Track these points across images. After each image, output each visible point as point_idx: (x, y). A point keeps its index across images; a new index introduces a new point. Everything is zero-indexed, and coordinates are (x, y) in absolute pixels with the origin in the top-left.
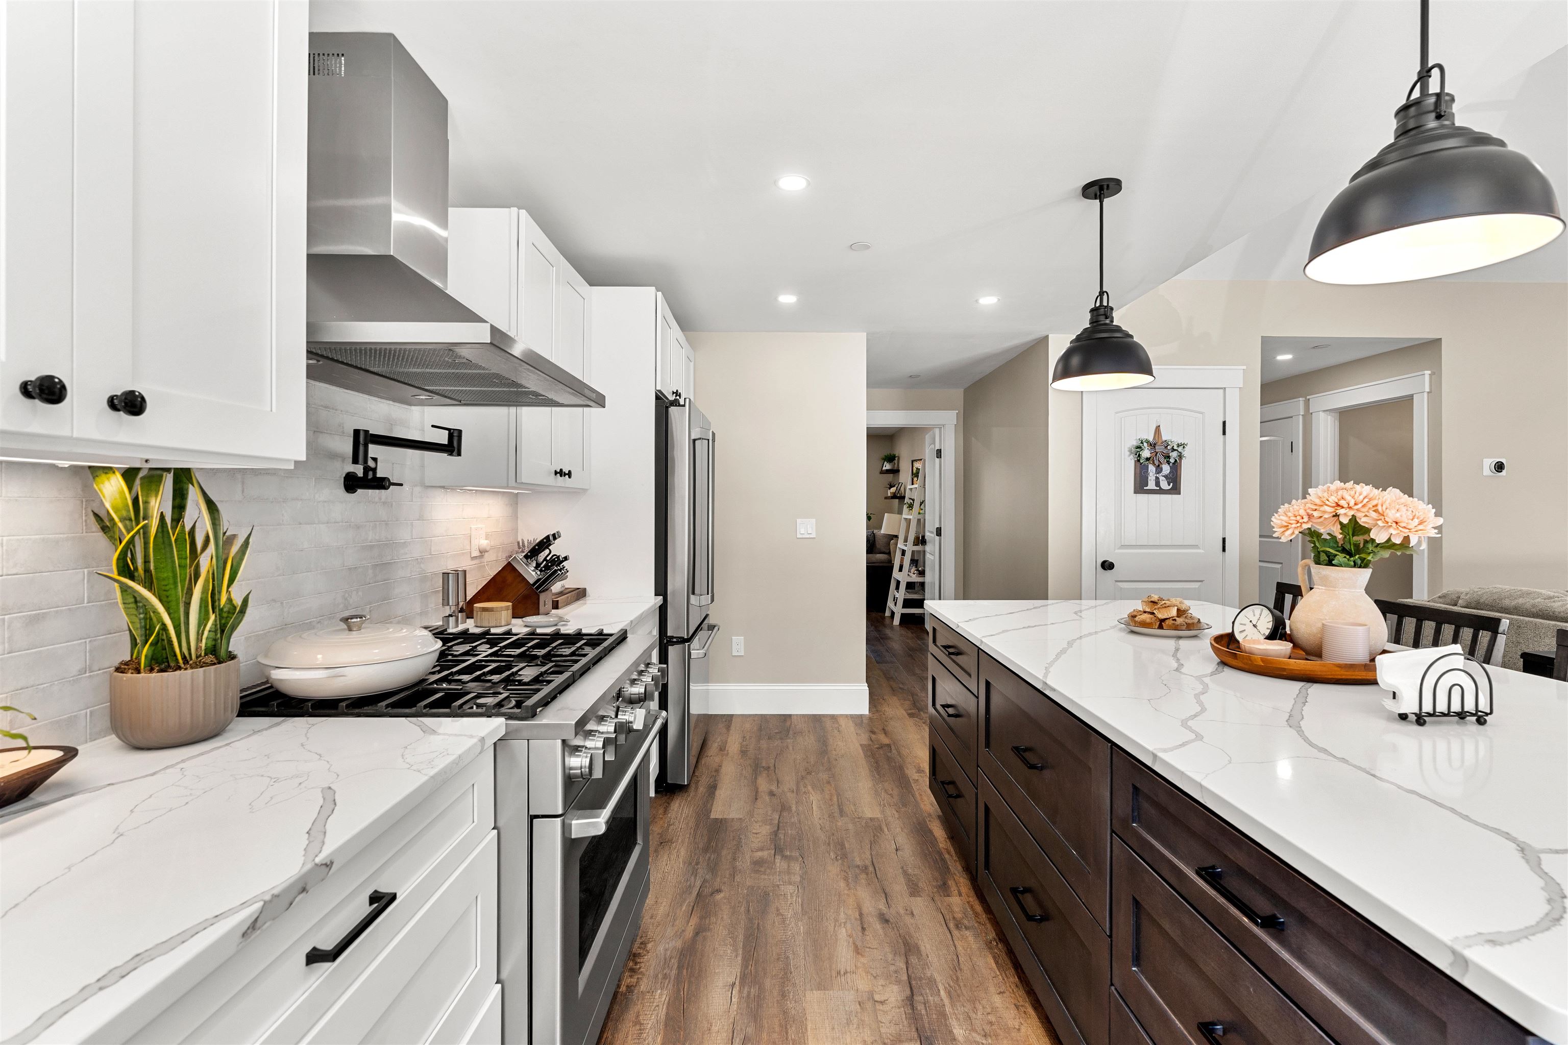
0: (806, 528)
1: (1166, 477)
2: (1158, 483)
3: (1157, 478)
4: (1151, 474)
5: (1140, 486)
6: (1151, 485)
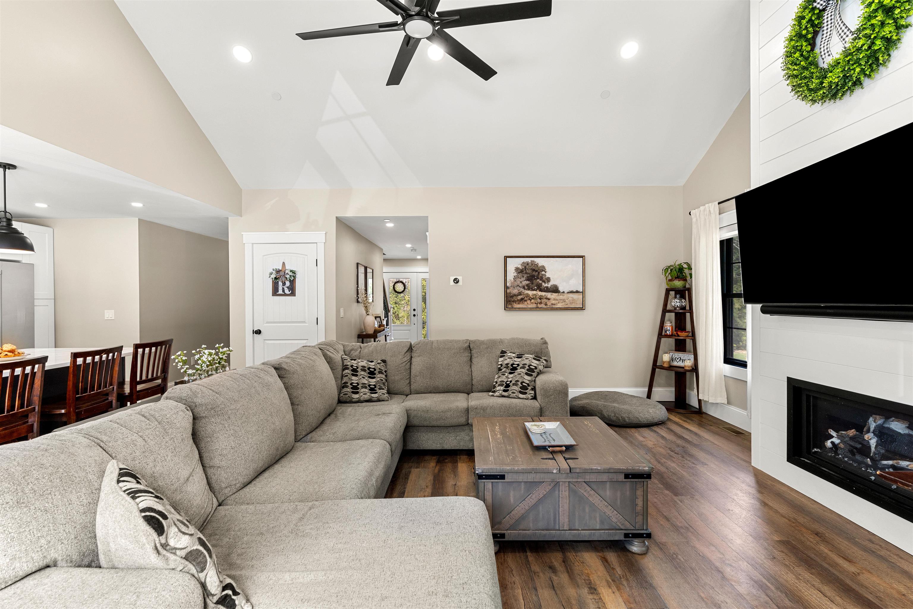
0: (109, 314)
1: (288, 287)
2: (283, 291)
3: (283, 288)
4: (280, 286)
5: (275, 292)
6: (280, 292)
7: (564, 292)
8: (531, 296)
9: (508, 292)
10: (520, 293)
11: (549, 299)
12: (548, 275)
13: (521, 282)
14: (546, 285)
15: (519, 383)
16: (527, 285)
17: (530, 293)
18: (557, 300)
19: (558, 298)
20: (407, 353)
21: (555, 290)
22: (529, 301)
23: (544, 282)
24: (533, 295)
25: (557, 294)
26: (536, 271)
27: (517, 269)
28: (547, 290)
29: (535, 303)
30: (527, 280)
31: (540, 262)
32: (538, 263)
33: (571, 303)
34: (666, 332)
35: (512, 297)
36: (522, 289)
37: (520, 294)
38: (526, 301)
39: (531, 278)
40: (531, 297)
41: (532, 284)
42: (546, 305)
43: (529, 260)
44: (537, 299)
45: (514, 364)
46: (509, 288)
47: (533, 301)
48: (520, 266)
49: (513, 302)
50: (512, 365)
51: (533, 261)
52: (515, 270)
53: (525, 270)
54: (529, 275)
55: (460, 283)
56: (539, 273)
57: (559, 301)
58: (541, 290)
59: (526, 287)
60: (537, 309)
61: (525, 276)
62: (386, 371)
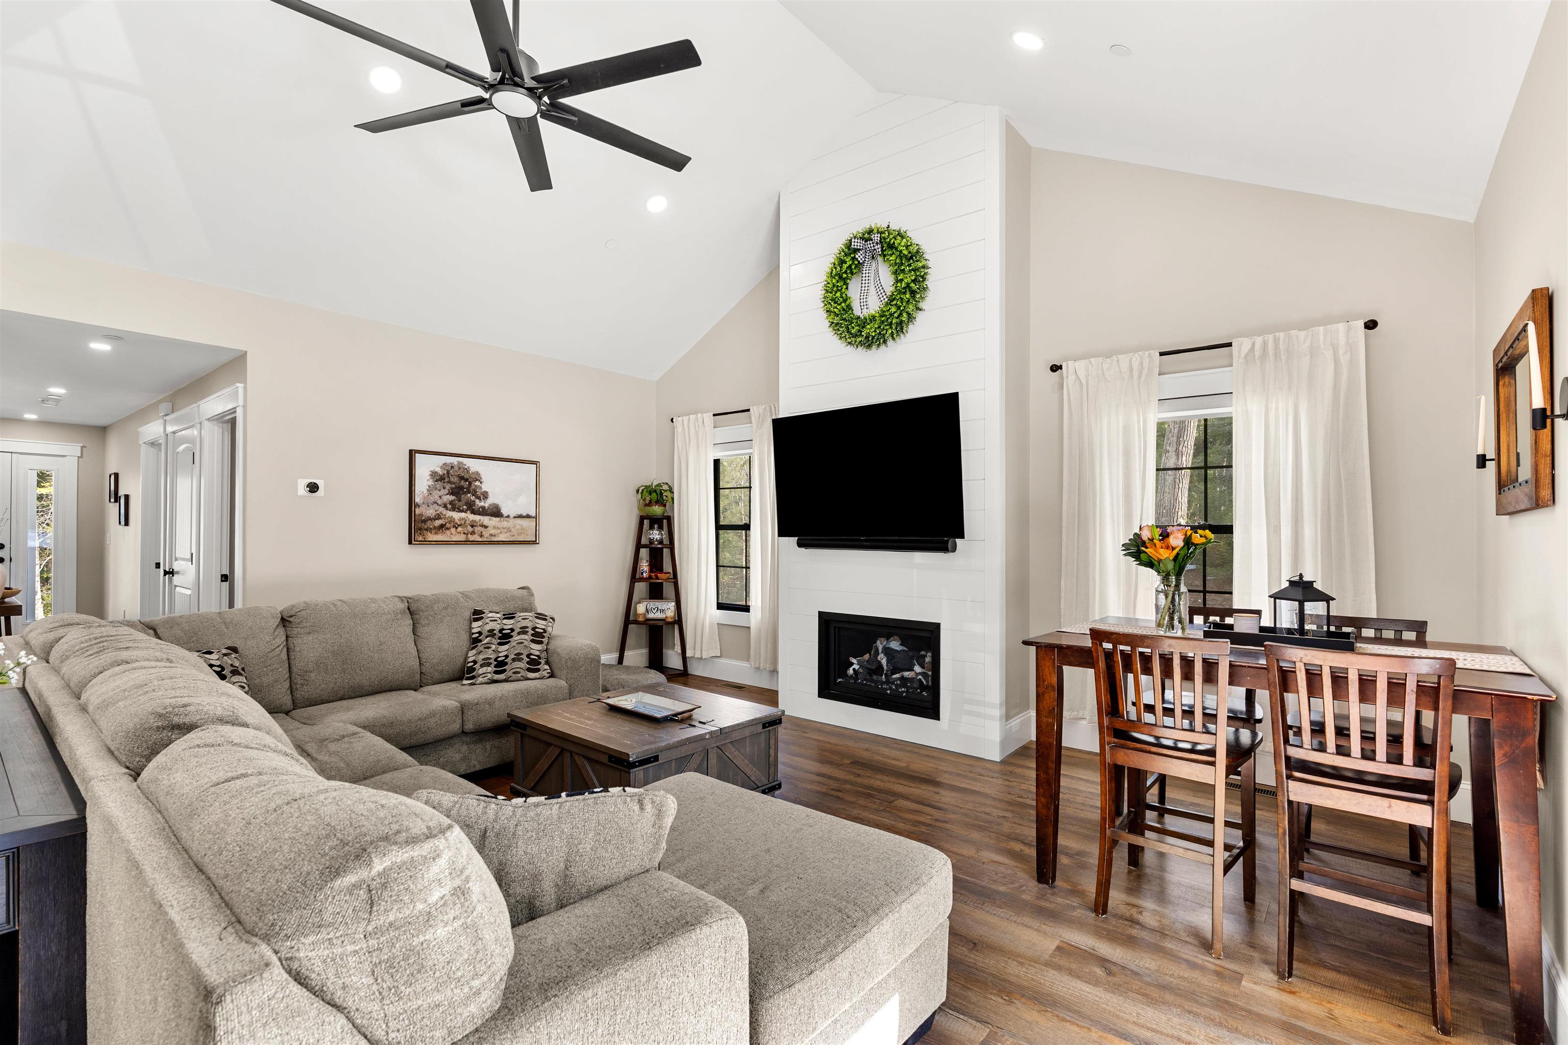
7: (508, 517)
8: (457, 521)
9: (417, 513)
10: (438, 515)
11: (486, 527)
12: (485, 488)
13: (440, 497)
14: (482, 504)
15: (524, 657)
16: (451, 503)
17: (456, 516)
18: (499, 528)
19: (499, 525)
20: (278, 630)
21: (496, 512)
22: (453, 530)
23: (479, 498)
24: (461, 519)
25: (498, 519)
26: (466, 480)
27: (433, 474)
28: (483, 512)
29: (464, 533)
30: (452, 493)
31: (473, 465)
32: (469, 467)
33: (519, 534)
34: (642, 573)
35: (425, 521)
36: (442, 509)
37: (438, 517)
38: (448, 529)
39: (457, 491)
40: (457, 523)
41: (460, 501)
42: (481, 536)
43: (454, 460)
44: (467, 526)
45: (504, 629)
46: (419, 506)
47: (460, 529)
48: (438, 470)
49: (426, 530)
50: (501, 631)
51: (462, 463)
52: (431, 475)
53: (448, 477)
54: (453, 486)
55: (321, 492)
56: (470, 483)
57: (502, 530)
58: (473, 512)
59: (449, 506)
60: (467, 542)
61: (448, 486)
62: (243, 669)
